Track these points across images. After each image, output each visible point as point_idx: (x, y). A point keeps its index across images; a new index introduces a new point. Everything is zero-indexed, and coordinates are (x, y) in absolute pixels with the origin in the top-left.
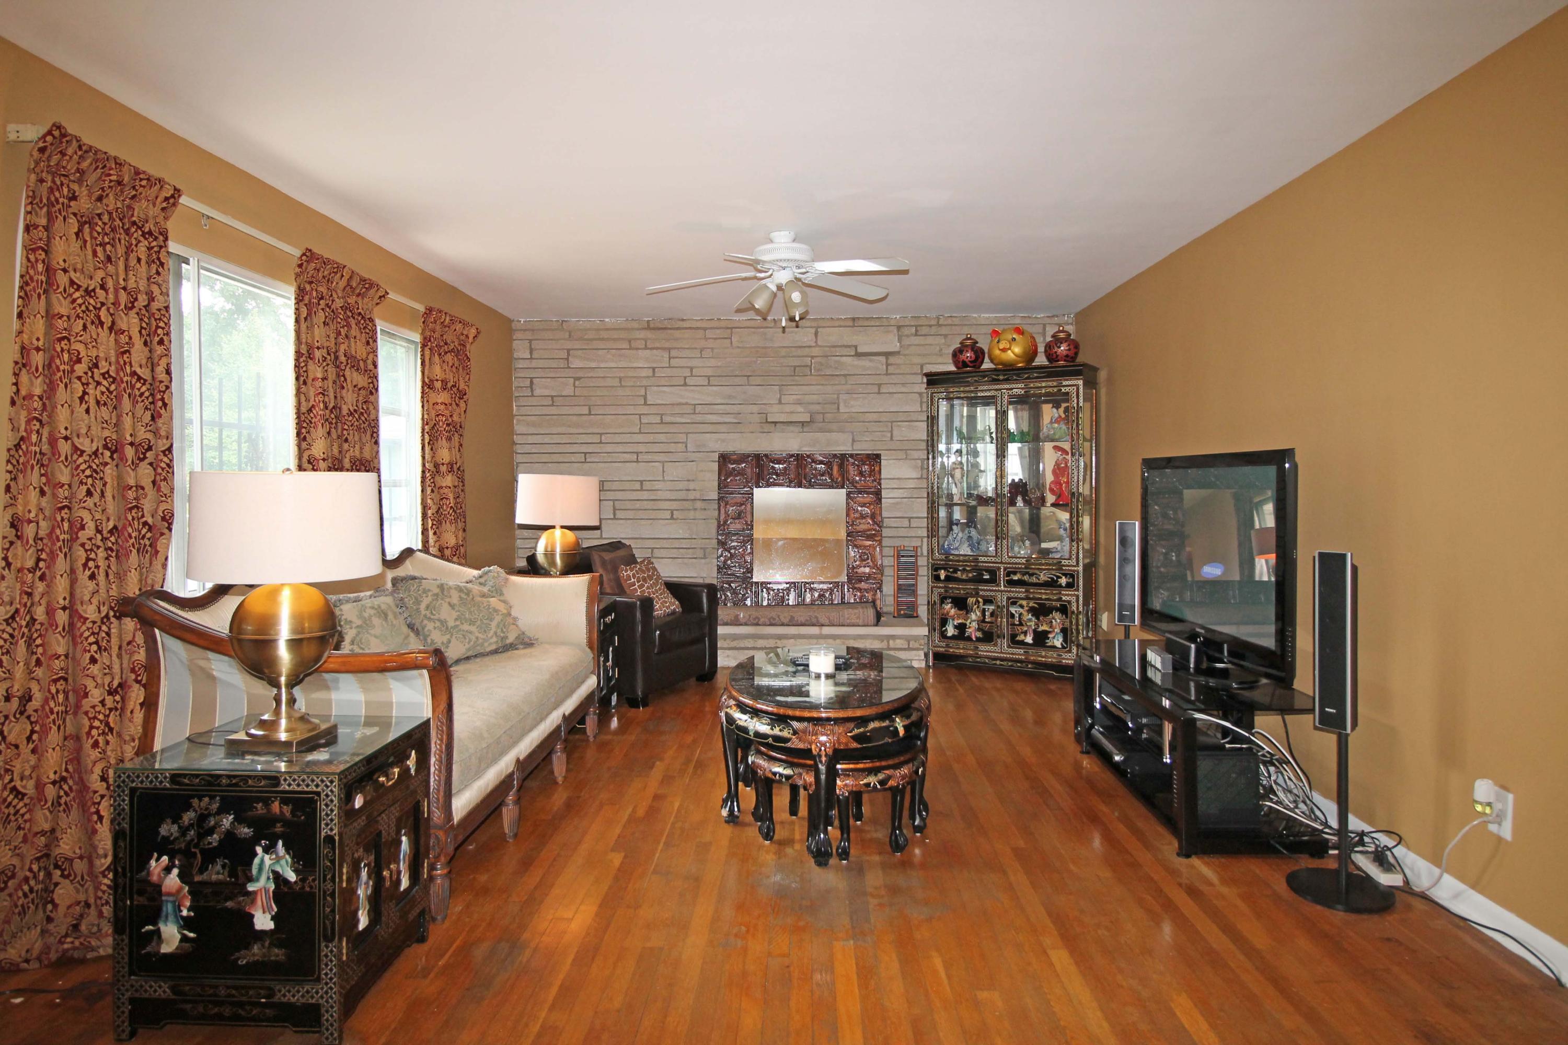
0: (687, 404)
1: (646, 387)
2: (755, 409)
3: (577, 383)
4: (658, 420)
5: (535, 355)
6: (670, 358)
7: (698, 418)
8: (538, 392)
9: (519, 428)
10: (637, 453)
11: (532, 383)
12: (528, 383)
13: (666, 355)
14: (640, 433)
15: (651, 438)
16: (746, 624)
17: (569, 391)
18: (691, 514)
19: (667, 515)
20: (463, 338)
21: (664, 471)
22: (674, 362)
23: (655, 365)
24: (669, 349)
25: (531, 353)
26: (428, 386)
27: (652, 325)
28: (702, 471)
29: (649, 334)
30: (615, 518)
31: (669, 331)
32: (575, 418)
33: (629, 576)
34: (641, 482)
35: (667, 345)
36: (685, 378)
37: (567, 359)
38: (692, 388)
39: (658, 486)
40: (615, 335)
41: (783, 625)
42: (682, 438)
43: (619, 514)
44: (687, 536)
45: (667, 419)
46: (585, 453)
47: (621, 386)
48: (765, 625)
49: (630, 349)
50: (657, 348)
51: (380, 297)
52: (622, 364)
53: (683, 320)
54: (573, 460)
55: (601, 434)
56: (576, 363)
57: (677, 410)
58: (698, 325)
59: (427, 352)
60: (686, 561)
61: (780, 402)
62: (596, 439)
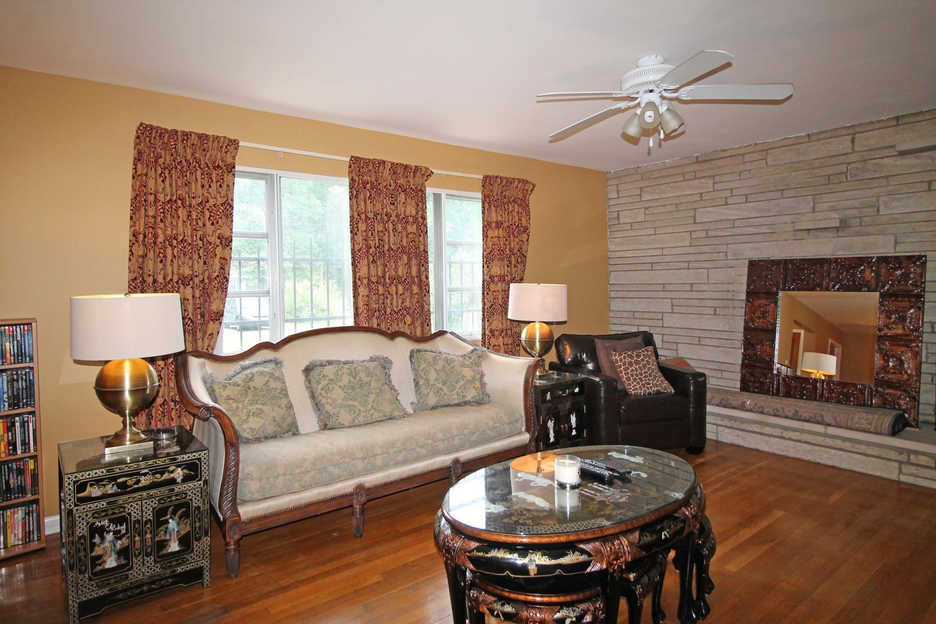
0: (727, 220)
1: (695, 209)
2: (788, 219)
3: (647, 211)
4: (704, 234)
5: (620, 195)
6: (714, 184)
7: (737, 231)
8: (622, 221)
9: (612, 247)
10: (688, 262)
11: (618, 215)
12: (615, 215)
13: (711, 182)
14: (691, 246)
15: (698, 249)
16: (751, 411)
17: (641, 218)
18: (731, 311)
19: (711, 311)
20: (525, 192)
21: (708, 276)
22: (717, 186)
23: (702, 191)
24: (713, 177)
25: (618, 194)
26: (487, 227)
27: (700, 160)
28: (739, 275)
29: (697, 167)
30: (672, 313)
31: (713, 162)
32: (645, 237)
33: (616, 360)
34: (692, 285)
35: (712, 173)
36: (726, 198)
37: (640, 195)
38: (731, 206)
39: (704, 287)
40: (672, 172)
41: (786, 417)
42: (723, 248)
43: (676, 309)
44: (726, 329)
45: (711, 233)
46: (652, 263)
47: (677, 211)
48: (769, 414)
49: (685, 180)
50: (704, 177)
51: (428, 176)
52: (678, 194)
53: (725, 150)
54: (644, 268)
55: (663, 249)
56: (645, 197)
57: (719, 225)
58: (739, 152)
59: (487, 205)
60: (725, 349)
61: (814, 211)
62: (659, 252)
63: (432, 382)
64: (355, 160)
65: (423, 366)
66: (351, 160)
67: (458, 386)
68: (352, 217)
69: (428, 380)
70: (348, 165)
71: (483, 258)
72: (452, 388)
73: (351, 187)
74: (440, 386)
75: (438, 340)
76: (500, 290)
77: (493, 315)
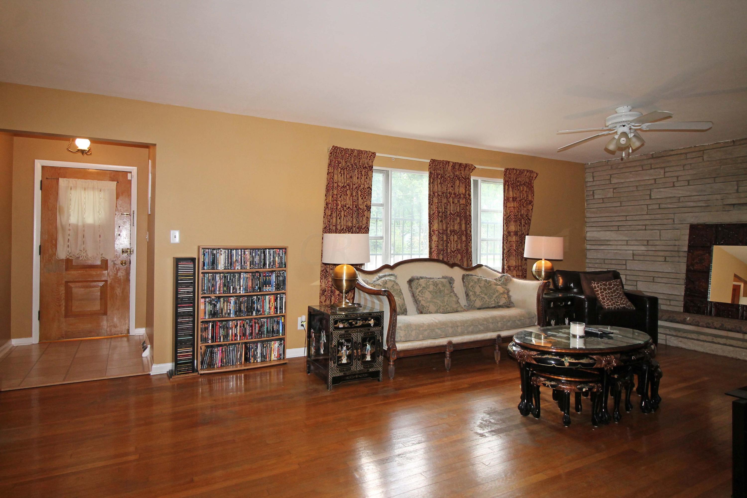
0: (674, 197)
1: (651, 190)
2: (719, 197)
3: (615, 190)
4: (657, 206)
5: (595, 179)
6: (665, 172)
7: (681, 205)
8: (596, 197)
9: (588, 215)
10: (645, 225)
11: (593, 193)
12: (591, 193)
13: (662, 171)
14: (647, 214)
15: (653, 217)
16: (690, 324)
17: (610, 195)
18: (677, 259)
19: (663, 259)
20: (531, 178)
21: (660, 235)
22: (667, 175)
23: (655, 177)
24: (664, 168)
25: (593, 178)
26: (506, 200)
27: (654, 156)
28: (683, 235)
29: (652, 161)
30: (633, 260)
31: (665, 158)
32: (613, 208)
33: (595, 286)
34: (648, 241)
35: (663, 165)
36: (674, 182)
37: (610, 179)
38: (678, 188)
39: (658, 243)
40: (634, 164)
41: (715, 328)
42: (672, 216)
43: (636, 258)
44: (673, 271)
45: (662, 206)
46: (618, 226)
47: (637, 190)
48: (703, 326)
49: (643, 170)
50: (657, 168)
51: (472, 169)
52: (639, 179)
53: (672, 150)
54: (612, 229)
55: (626, 216)
56: (614, 181)
57: (668, 201)
58: (683, 151)
59: (506, 187)
60: (673, 285)
61: (737, 191)
62: (624, 219)
63: (478, 293)
64: (433, 161)
65: (472, 284)
66: (430, 161)
67: (495, 296)
68: (430, 195)
69: (475, 293)
70: (429, 164)
71: (504, 220)
72: (490, 297)
73: (430, 177)
74: (483, 296)
75: (478, 270)
76: (514, 240)
77: (510, 256)
